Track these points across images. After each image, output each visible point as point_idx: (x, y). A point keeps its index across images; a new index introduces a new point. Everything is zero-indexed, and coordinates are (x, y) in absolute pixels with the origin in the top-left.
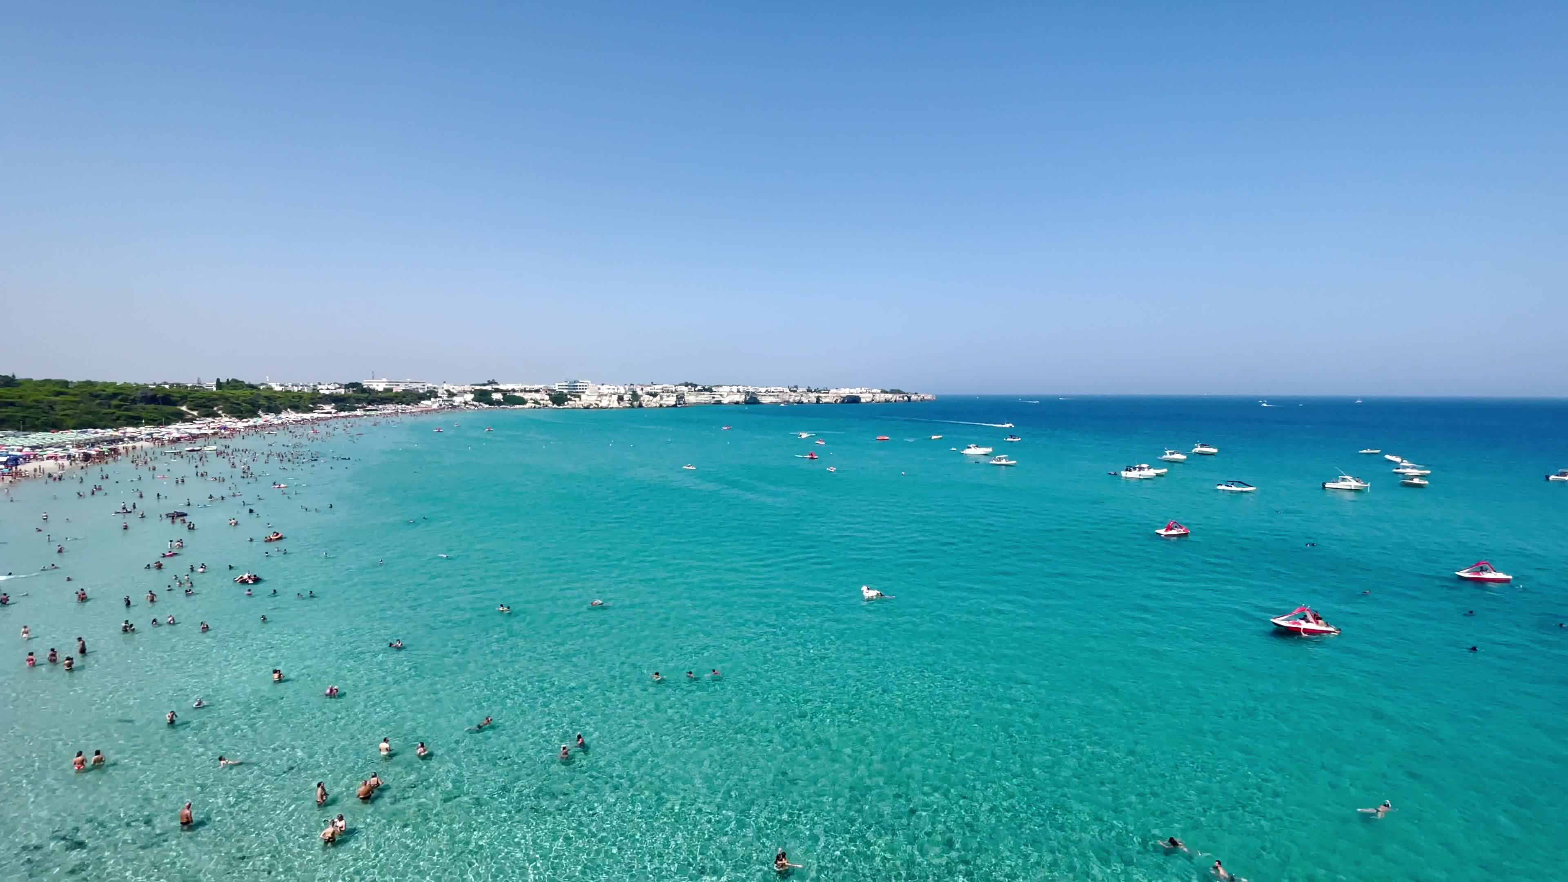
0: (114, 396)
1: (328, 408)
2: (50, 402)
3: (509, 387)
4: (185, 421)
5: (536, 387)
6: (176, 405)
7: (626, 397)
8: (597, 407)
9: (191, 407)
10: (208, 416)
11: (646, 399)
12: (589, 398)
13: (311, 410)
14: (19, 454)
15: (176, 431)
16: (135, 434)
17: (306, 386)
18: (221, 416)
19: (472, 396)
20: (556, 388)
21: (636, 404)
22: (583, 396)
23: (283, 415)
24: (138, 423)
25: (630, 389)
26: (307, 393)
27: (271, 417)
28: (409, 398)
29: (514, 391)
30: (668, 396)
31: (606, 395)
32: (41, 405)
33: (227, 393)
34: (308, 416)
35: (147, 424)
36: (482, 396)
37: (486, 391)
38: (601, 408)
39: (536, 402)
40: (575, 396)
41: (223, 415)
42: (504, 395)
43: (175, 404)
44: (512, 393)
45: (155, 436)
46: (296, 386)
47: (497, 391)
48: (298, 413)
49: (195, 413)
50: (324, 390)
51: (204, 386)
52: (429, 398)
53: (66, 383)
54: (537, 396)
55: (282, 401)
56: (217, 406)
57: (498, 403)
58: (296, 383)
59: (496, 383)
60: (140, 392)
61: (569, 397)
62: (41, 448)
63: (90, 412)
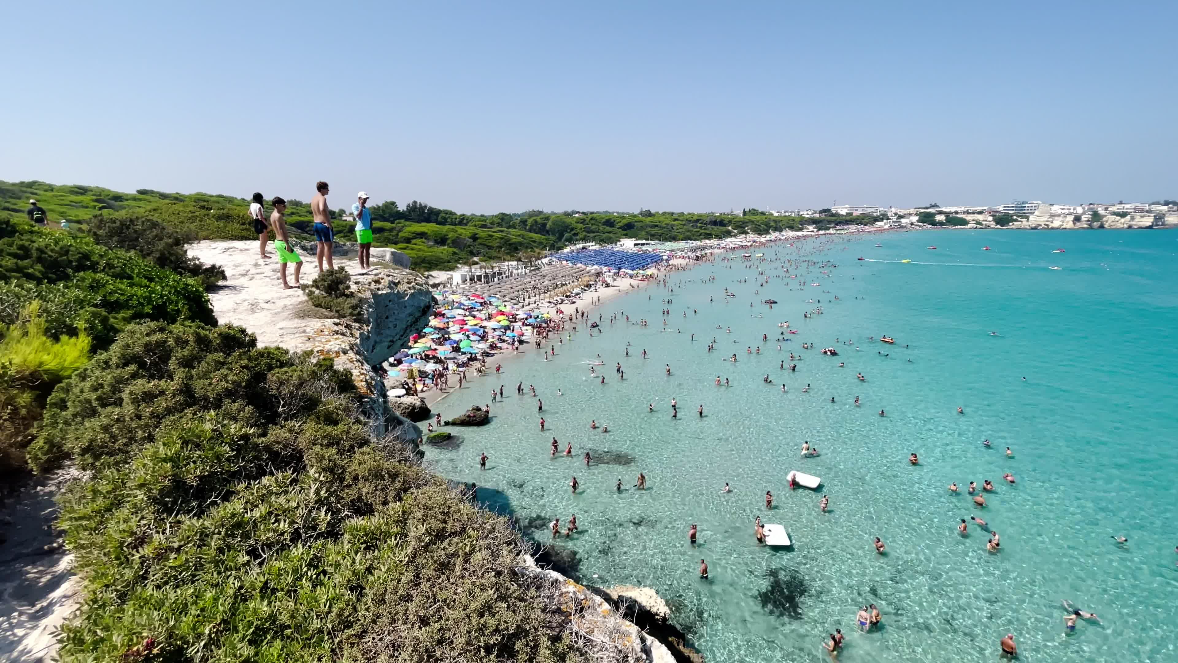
0: (697, 221)
1: (811, 228)
3: (953, 209)
4: (731, 236)
5: (980, 209)
6: (725, 227)
7: (1084, 218)
8: (1047, 228)
9: (734, 227)
10: (742, 233)
11: (1110, 220)
12: (1038, 219)
13: (801, 230)
15: (731, 243)
16: (712, 244)
17: (793, 212)
19: (917, 218)
20: (1001, 209)
21: (1096, 224)
22: (1032, 218)
23: (784, 233)
24: (711, 238)
25: (1089, 209)
26: (795, 217)
27: (777, 234)
28: (866, 220)
29: (957, 213)
30: (1142, 217)
31: (1059, 216)
32: (668, 226)
33: (753, 218)
34: (800, 234)
35: (715, 238)
36: (927, 218)
37: (929, 213)
38: (1052, 228)
39: (978, 223)
40: (1022, 217)
41: (751, 233)
42: (947, 217)
43: (724, 225)
44: (954, 215)
45: (723, 245)
46: (787, 212)
47: (941, 213)
48: (793, 231)
49: (736, 231)
50: (806, 215)
51: (737, 214)
52: (882, 220)
54: (980, 217)
55: (782, 223)
56: (746, 226)
57: (941, 224)
58: (785, 210)
59: (938, 207)
61: (1015, 217)
62: (674, 251)
63: (689, 231)
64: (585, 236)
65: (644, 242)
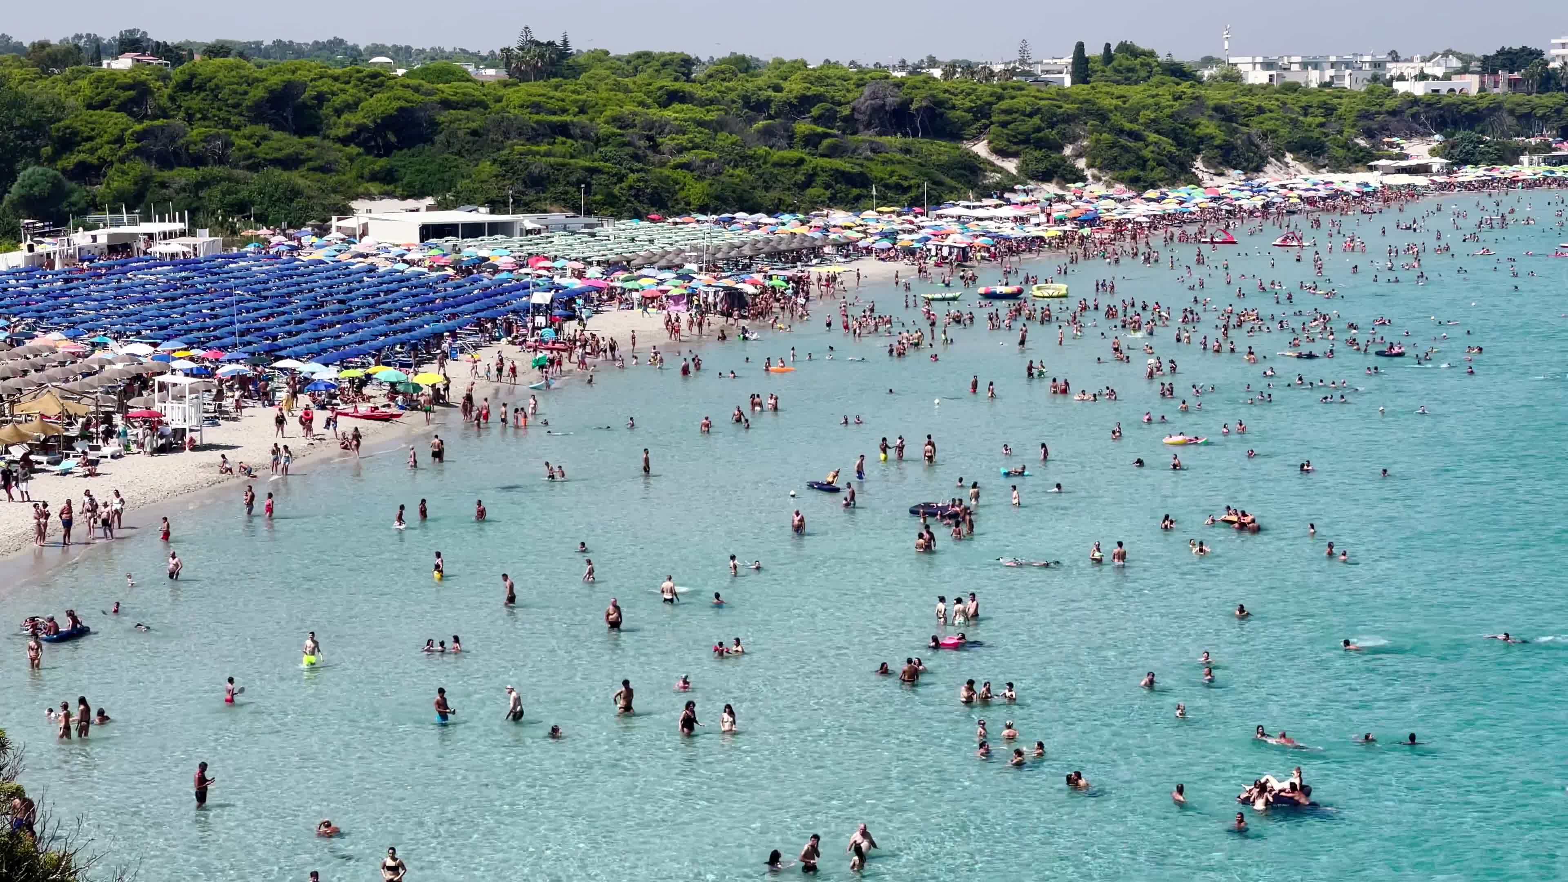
0: (802, 105)
1: (1419, 151)
2: (651, 125)
4: (985, 193)
6: (960, 138)
9: (1003, 144)
10: (1046, 177)
13: (1361, 160)
14: (576, 284)
15: (955, 227)
16: (852, 235)
17: (1348, 65)
18: (1084, 179)
24: (857, 198)
26: (1353, 95)
32: (630, 134)
33: (1105, 93)
34: (1349, 180)
35: (884, 200)
41: (1088, 173)
43: (955, 133)
45: (905, 240)
46: (1316, 66)
48: (1317, 168)
49: (1011, 166)
51: (1038, 70)
53: (686, 64)
55: (1269, 125)
56: (1074, 139)
58: (1312, 53)
60: (867, 91)
62: (625, 269)
63: (743, 160)
64: (145, 181)
65: (483, 215)
